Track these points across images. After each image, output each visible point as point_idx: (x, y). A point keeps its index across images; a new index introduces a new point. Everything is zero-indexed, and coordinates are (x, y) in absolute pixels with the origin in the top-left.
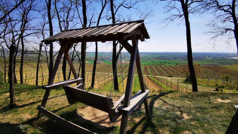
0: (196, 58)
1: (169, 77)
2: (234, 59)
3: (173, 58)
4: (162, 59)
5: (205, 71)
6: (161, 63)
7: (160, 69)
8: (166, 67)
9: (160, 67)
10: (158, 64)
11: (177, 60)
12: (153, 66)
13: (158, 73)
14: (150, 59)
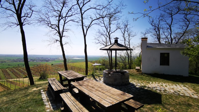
0: (51, 59)
1: (25, 79)
2: (74, 59)
3: (31, 60)
4: (20, 61)
5: (56, 69)
6: (18, 65)
7: (16, 71)
8: (23, 69)
9: (17, 69)
10: (15, 66)
11: (35, 61)
12: (7, 70)
13: (14, 76)
14: (5, 62)
